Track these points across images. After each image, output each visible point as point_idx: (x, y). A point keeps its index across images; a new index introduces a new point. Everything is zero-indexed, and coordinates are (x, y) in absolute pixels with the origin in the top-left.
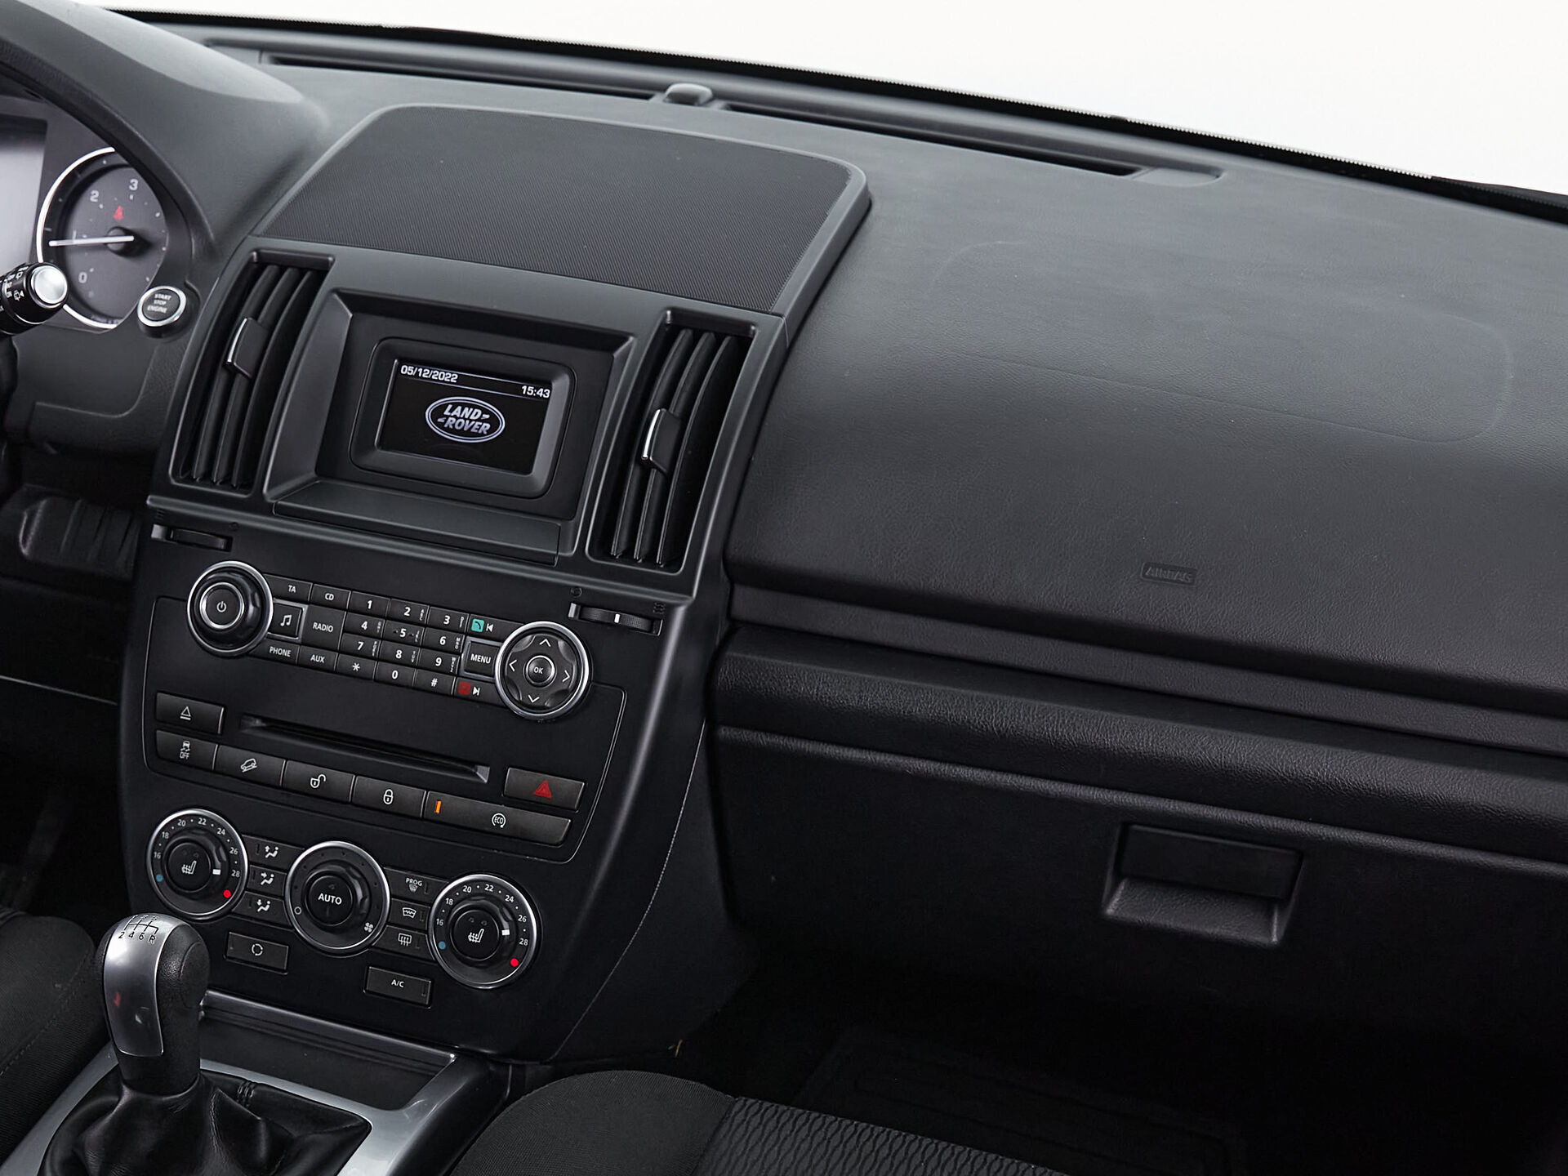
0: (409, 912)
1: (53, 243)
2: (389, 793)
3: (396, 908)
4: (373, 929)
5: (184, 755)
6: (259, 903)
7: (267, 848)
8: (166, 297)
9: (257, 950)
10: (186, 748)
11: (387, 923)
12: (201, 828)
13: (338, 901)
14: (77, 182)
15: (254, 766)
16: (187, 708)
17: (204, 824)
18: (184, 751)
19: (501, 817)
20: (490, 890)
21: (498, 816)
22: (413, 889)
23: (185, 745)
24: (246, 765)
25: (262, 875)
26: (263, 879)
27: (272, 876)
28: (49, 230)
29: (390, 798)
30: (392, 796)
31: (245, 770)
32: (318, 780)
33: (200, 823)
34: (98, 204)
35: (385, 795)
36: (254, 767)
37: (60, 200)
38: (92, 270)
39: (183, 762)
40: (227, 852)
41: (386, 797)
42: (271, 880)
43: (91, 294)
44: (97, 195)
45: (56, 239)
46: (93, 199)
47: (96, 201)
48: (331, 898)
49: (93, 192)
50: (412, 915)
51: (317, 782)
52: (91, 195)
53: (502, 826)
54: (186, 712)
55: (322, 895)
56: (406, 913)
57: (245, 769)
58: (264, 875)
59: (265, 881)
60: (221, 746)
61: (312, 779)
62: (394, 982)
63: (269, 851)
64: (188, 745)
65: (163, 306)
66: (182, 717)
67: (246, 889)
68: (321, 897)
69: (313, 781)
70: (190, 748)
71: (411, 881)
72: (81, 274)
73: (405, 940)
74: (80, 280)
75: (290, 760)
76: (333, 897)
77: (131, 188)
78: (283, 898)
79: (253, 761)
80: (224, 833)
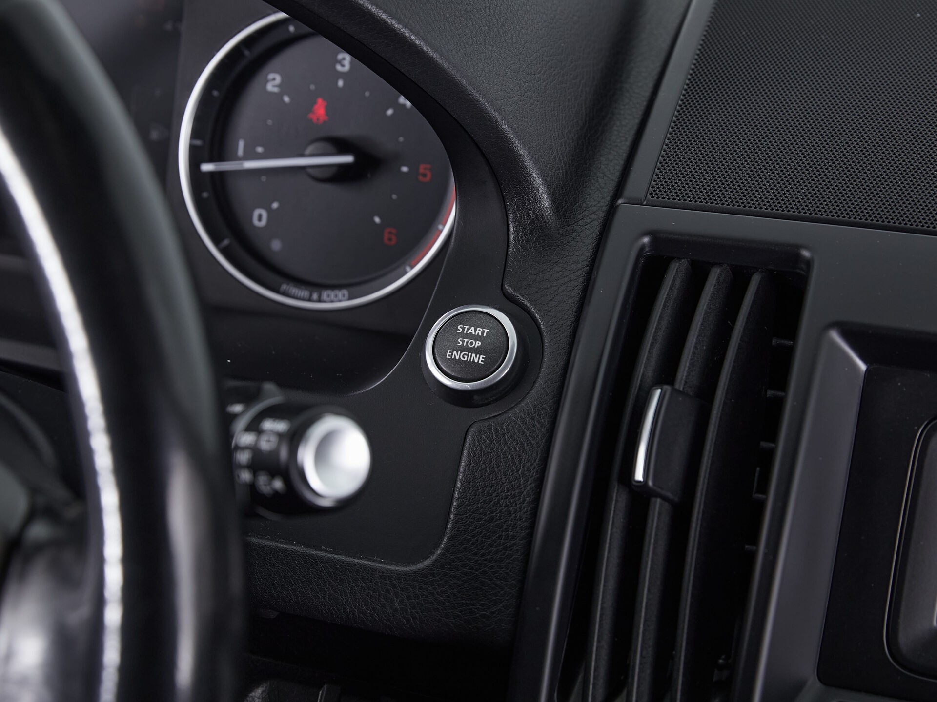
1: (207, 167)
8: (479, 331)
14: (244, 63)
28: (198, 143)
34: (279, 96)
37: (215, 93)
38: (275, 205)
43: (276, 245)
44: (278, 79)
45: (211, 160)
46: (270, 87)
47: (276, 90)
49: (271, 76)
52: (267, 81)
65: (477, 351)
72: (257, 212)
74: (256, 222)
77: (339, 68)
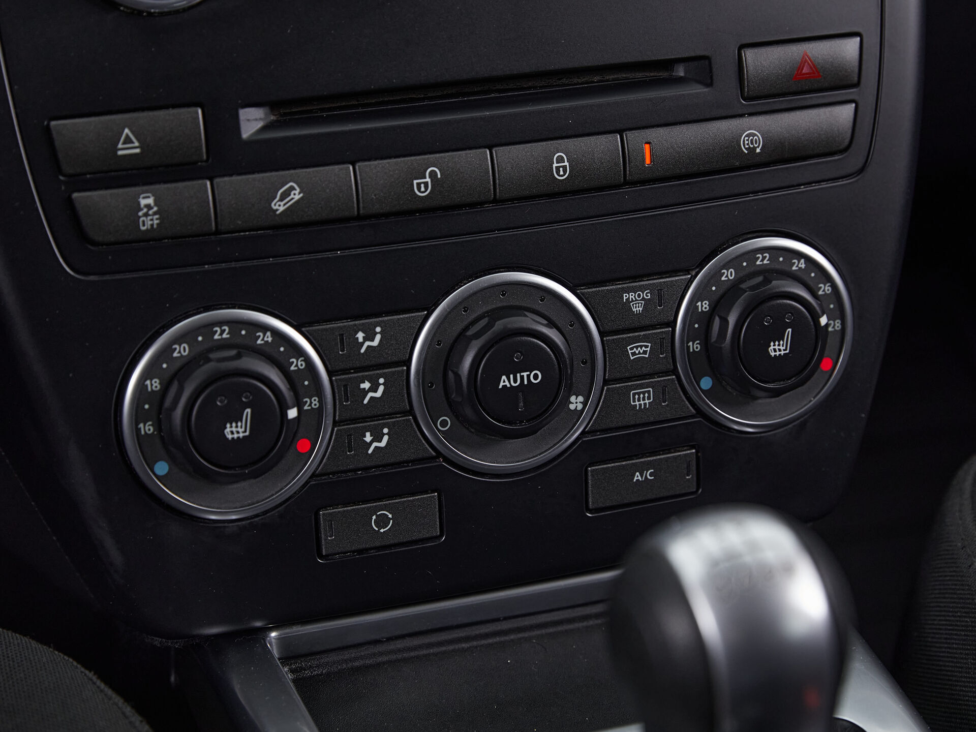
0: (639, 350)
2: (560, 160)
3: (614, 352)
4: (585, 404)
5: (149, 222)
6: (368, 438)
7: (360, 336)
9: (381, 522)
10: (149, 207)
11: (606, 382)
12: (223, 345)
13: (536, 377)
15: (296, 195)
16: (127, 131)
17: (225, 336)
18: (146, 215)
19: (754, 135)
20: (765, 262)
21: (748, 136)
22: (637, 308)
23: (143, 202)
24: (281, 200)
25: (362, 386)
26: (365, 392)
27: (382, 381)
29: (564, 168)
30: (566, 163)
31: (282, 209)
32: (428, 180)
33: (216, 337)
35: (555, 165)
36: (297, 197)
39: (151, 238)
40: (283, 369)
41: (558, 168)
42: (381, 388)
48: (522, 377)
50: (645, 352)
51: (426, 184)
53: (758, 150)
54: (128, 140)
55: (504, 377)
56: (634, 354)
57: (279, 207)
58: (366, 385)
59: (371, 394)
60: (217, 180)
61: (415, 182)
62: (637, 477)
63: (365, 339)
64: (150, 201)
66: (120, 153)
67: (335, 423)
68: (504, 382)
69: (419, 185)
70: (156, 204)
71: (632, 296)
73: (642, 399)
75: (359, 161)
76: (525, 374)
78: (411, 412)
79: (292, 188)
80: (270, 339)
